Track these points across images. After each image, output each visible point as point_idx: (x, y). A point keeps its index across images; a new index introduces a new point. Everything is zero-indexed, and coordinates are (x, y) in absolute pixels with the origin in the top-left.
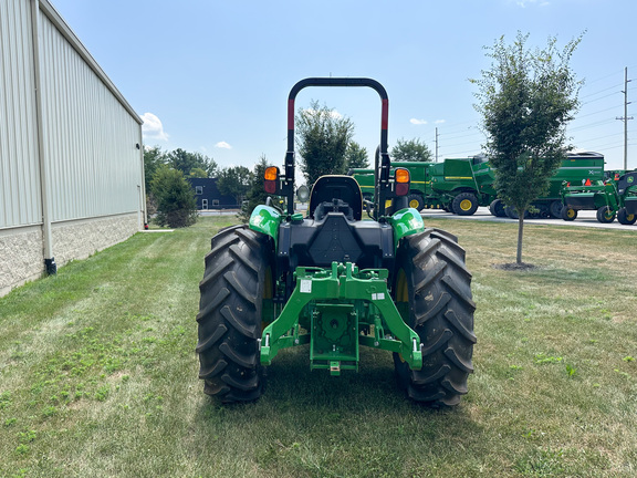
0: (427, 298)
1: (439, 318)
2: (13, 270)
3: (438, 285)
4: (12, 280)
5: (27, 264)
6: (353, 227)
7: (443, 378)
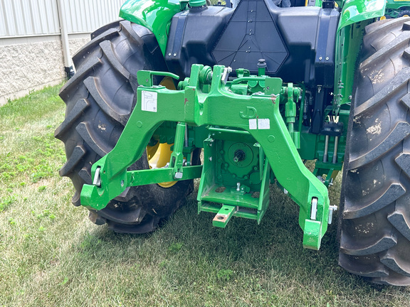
0: (371, 130)
1: (387, 163)
2: (30, 76)
3: (393, 110)
4: (29, 85)
5: (45, 71)
6: (277, 16)
7: (384, 253)
